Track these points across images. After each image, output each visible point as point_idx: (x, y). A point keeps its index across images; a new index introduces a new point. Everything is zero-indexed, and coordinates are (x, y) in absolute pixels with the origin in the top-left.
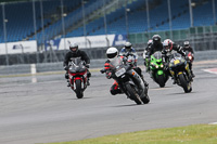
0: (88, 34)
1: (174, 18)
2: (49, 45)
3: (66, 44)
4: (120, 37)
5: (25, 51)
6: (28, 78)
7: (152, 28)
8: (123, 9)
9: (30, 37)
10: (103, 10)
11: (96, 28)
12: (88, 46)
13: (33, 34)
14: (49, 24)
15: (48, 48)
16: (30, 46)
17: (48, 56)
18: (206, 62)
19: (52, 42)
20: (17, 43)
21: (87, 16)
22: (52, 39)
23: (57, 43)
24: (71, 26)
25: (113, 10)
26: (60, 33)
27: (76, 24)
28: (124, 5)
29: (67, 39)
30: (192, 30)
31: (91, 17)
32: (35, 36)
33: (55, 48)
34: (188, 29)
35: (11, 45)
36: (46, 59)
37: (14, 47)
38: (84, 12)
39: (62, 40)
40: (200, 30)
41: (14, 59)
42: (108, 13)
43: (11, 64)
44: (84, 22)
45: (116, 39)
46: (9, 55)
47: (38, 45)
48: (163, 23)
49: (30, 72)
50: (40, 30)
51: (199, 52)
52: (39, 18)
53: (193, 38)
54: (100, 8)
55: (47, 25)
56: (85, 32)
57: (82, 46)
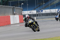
2: (40, 12)
5: (33, 13)
9: (34, 9)
10: (55, 2)
11: (53, 7)
13: (35, 9)
17: (39, 15)
19: (40, 11)
21: (50, 4)
23: (42, 11)
24: (46, 6)
25: (58, 2)
26: (43, 8)
27: (47, 6)
29: (45, 10)
31: (51, 4)
33: (41, 12)
37: (30, 12)
38: (49, 3)
39: (43, 10)
42: (56, 3)
44: (50, 5)
45: (58, 10)
47: (37, 12)
50: (37, 7)
52: (37, 4)
54: (54, 2)
55: (39, 6)
56: (50, 8)
57: (49, 12)
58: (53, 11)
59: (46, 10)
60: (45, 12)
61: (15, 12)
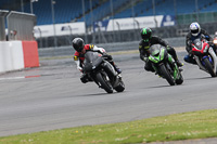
0: (137, 16)
2: (97, 26)
3: (114, 25)
4: (168, 18)
5: (74, 32)
7: (200, 9)
9: (78, 18)
11: (145, 9)
12: (137, 27)
13: (81, 16)
14: (97, 5)
15: (97, 30)
16: (78, 28)
17: (97, 37)
19: (100, 24)
20: (66, 25)
22: (101, 20)
23: (105, 24)
24: (119, 7)
26: (109, 14)
27: (124, 5)
32: (84, 17)
33: (103, 29)
35: (59, 26)
36: (94, 40)
37: (63, 29)
39: (111, 21)
43: (59, 45)
44: (133, 3)
45: (164, 20)
46: (57, 37)
47: (87, 27)
48: (211, 4)
50: (88, 11)
56: (133, 14)
61: (7, 30)
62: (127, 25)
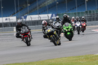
0: (39, 14)
1: (78, 6)
3: (29, 18)
4: (54, 15)
5: (11, 21)
6: (12, 33)
7: (68, 11)
8: (55, 2)
9: (13, 15)
10: (46, 3)
11: (43, 11)
12: (40, 19)
13: (15, 13)
14: (22, 9)
16: (13, 19)
18: (93, 26)
19: (23, 17)
20: (8, 18)
21: (39, 5)
23: (25, 18)
24: (32, 10)
25: (51, 3)
26: (27, 13)
27: (34, 9)
28: (56, 1)
29: (30, 16)
30: (87, 12)
31: (41, 6)
32: (16, 14)
33: (24, 20)
34: (84, 11)
35: (4, 18)
37: (6, 19)
38: (37, 3)
39: (28, 16)
40: (90, 12)
41: (6, 25)
42: (49, 4)
43: (5, 27)
44: (38, 8)
45: (52, 16)
46: (4, 23)
47: (17, 18)
48: (73, 9)
49: (13, 30)
50: (18, 11)
51: (89, 22)
52: (17, 6)
53: (87, 16)
55: (21, 9)
56: (38, 13)
57: (37, 19)
58: (43, 17)
59: (32, 16)
60: (30, 20)
62: (35, 18)
